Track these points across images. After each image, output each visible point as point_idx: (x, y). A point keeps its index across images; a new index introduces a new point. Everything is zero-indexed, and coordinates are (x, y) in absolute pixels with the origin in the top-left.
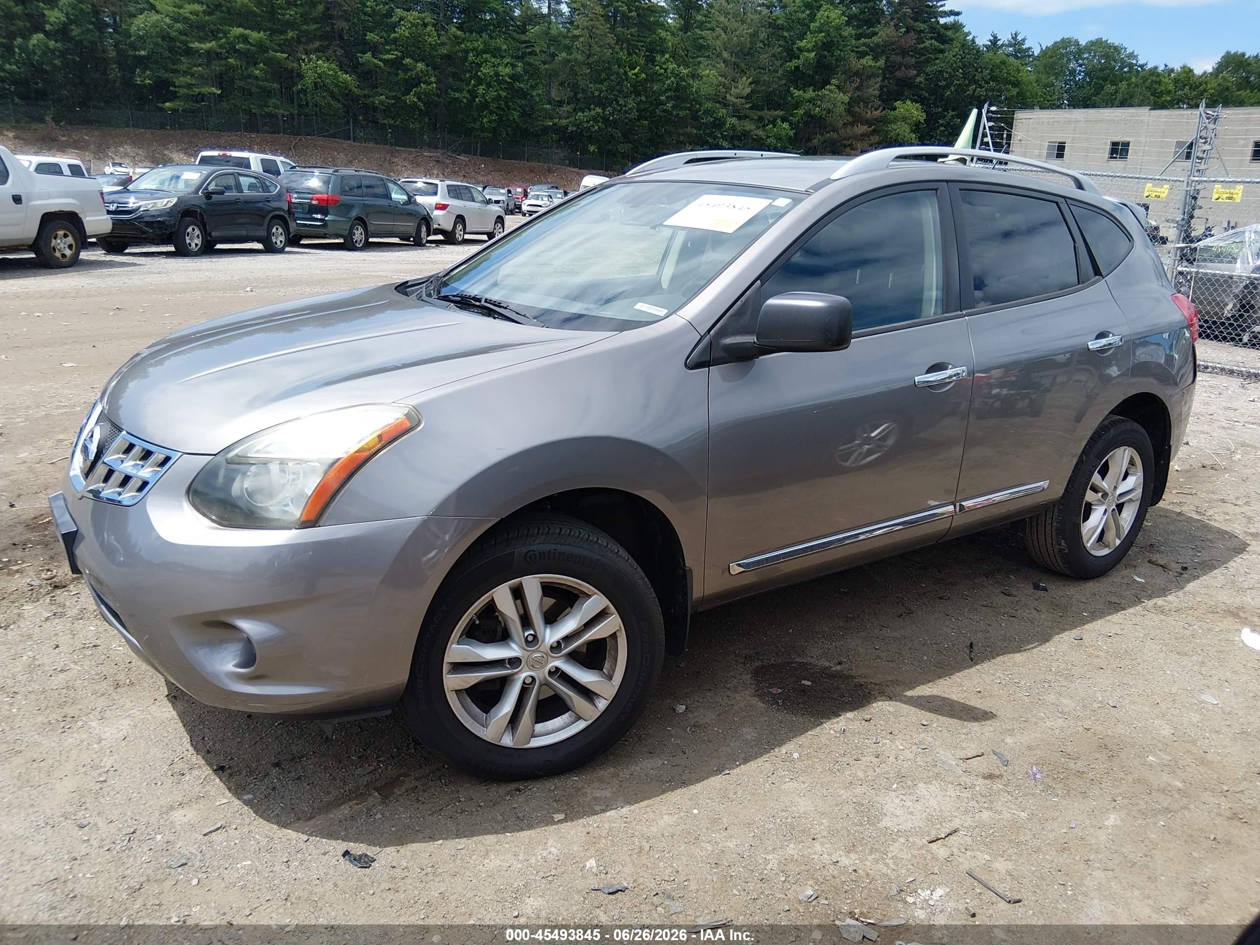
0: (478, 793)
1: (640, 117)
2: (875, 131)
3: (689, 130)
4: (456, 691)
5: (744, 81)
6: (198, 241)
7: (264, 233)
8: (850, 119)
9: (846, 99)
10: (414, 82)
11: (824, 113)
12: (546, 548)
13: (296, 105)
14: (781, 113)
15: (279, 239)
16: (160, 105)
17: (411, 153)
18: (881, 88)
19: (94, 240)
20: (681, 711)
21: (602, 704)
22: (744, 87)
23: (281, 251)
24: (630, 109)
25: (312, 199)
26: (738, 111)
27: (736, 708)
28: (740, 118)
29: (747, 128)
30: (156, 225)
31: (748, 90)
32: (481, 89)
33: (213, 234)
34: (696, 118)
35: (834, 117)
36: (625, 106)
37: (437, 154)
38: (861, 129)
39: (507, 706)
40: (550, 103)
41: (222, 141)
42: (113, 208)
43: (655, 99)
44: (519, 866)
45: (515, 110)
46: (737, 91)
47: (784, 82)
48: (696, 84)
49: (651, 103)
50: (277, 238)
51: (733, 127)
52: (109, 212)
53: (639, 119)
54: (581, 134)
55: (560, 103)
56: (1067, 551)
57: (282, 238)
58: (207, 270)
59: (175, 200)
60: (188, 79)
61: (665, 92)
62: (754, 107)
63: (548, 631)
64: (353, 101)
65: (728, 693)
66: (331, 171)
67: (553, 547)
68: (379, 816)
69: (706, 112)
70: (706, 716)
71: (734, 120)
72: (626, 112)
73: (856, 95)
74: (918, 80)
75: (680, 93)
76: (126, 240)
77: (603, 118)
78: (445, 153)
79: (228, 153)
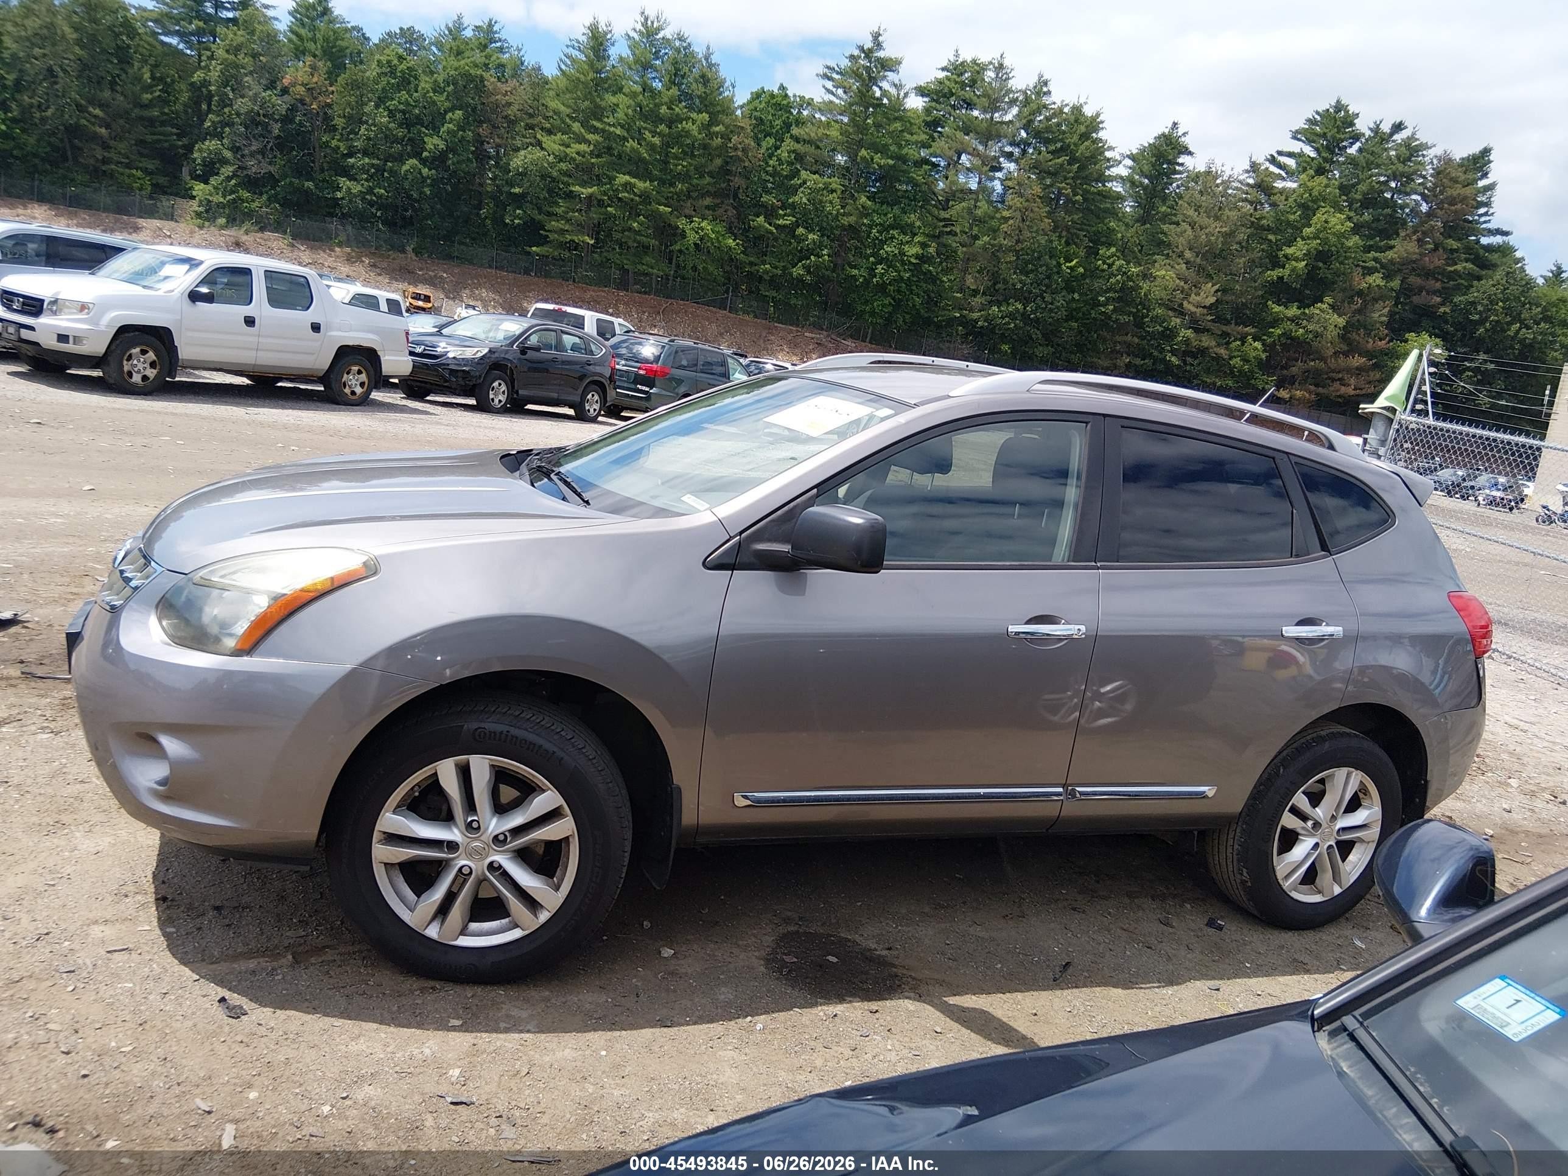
0: (387, 978)
1: (1069, 318)
2: (1376, 366)
3: (1129, 338)
4: (386, 864)
5: (1209, 288)
6: (503, 398)
7: (577, 399)
8: (1345, 348)
9: (1341, 321)
10: (805, 254)
11: (1311, 336)
12: (499, 728)
13: (673, 266)
14: (1253, 331)
15: (593, 404)
16: (528, 249)
17: (791, 331)
18: (1391, 314)
19: (396, 381)
20: (666, 955)
21: (544, 916)
22: (1207, 294)
23: (594, 420)
24: (1058, 307)
25: (639, 368)
26: (1196, 322)
27: (732, 966)
28: (1197, 331)
29: (1205, 344)
30: (460, 374)
31: (1213, 300)
32: (880, 269)
33: (520, 392)
34: (1139, 324)
35: (1324, 343)
36: (1052, 304)
37: (822, 336)
38: (1357, 361)
39: (438, 893)
40: (961, 290)
41: (588, 295)
42: (419, 350)
43: (1092, 299)
44: (382, 1056)
45: (918, 295)
46: (1198, 298)
47: (1260, 293)
48: (1145, 286)
49: (1086, 302)
50: (591, 406)
51: (1187, 342)
52: (411, 353)
53: (1066, 321)
54: (993, 331)
55: (975, 293)
56: (1249, 884)
57: (597, 407)
58: (500, 429)
59: (486, 351)
60: (561, 225)
61: (1106, 292)
62: (1219, 319)
63: (494, 821)
64: (737, 268)
65: (735, 951)
66: (666, 340)
67: (505, 728)
68: (280, 977)
69: (1155, 319)
70: (690, 966)
71: (1189, 333)
72: (1051, 310)
73: (1355, 319)
74: (1442, 310)
75: (1126, 295)
76: (428, 386)
77: (1023, 315)
78: (828, 336)
79: (565, 308)
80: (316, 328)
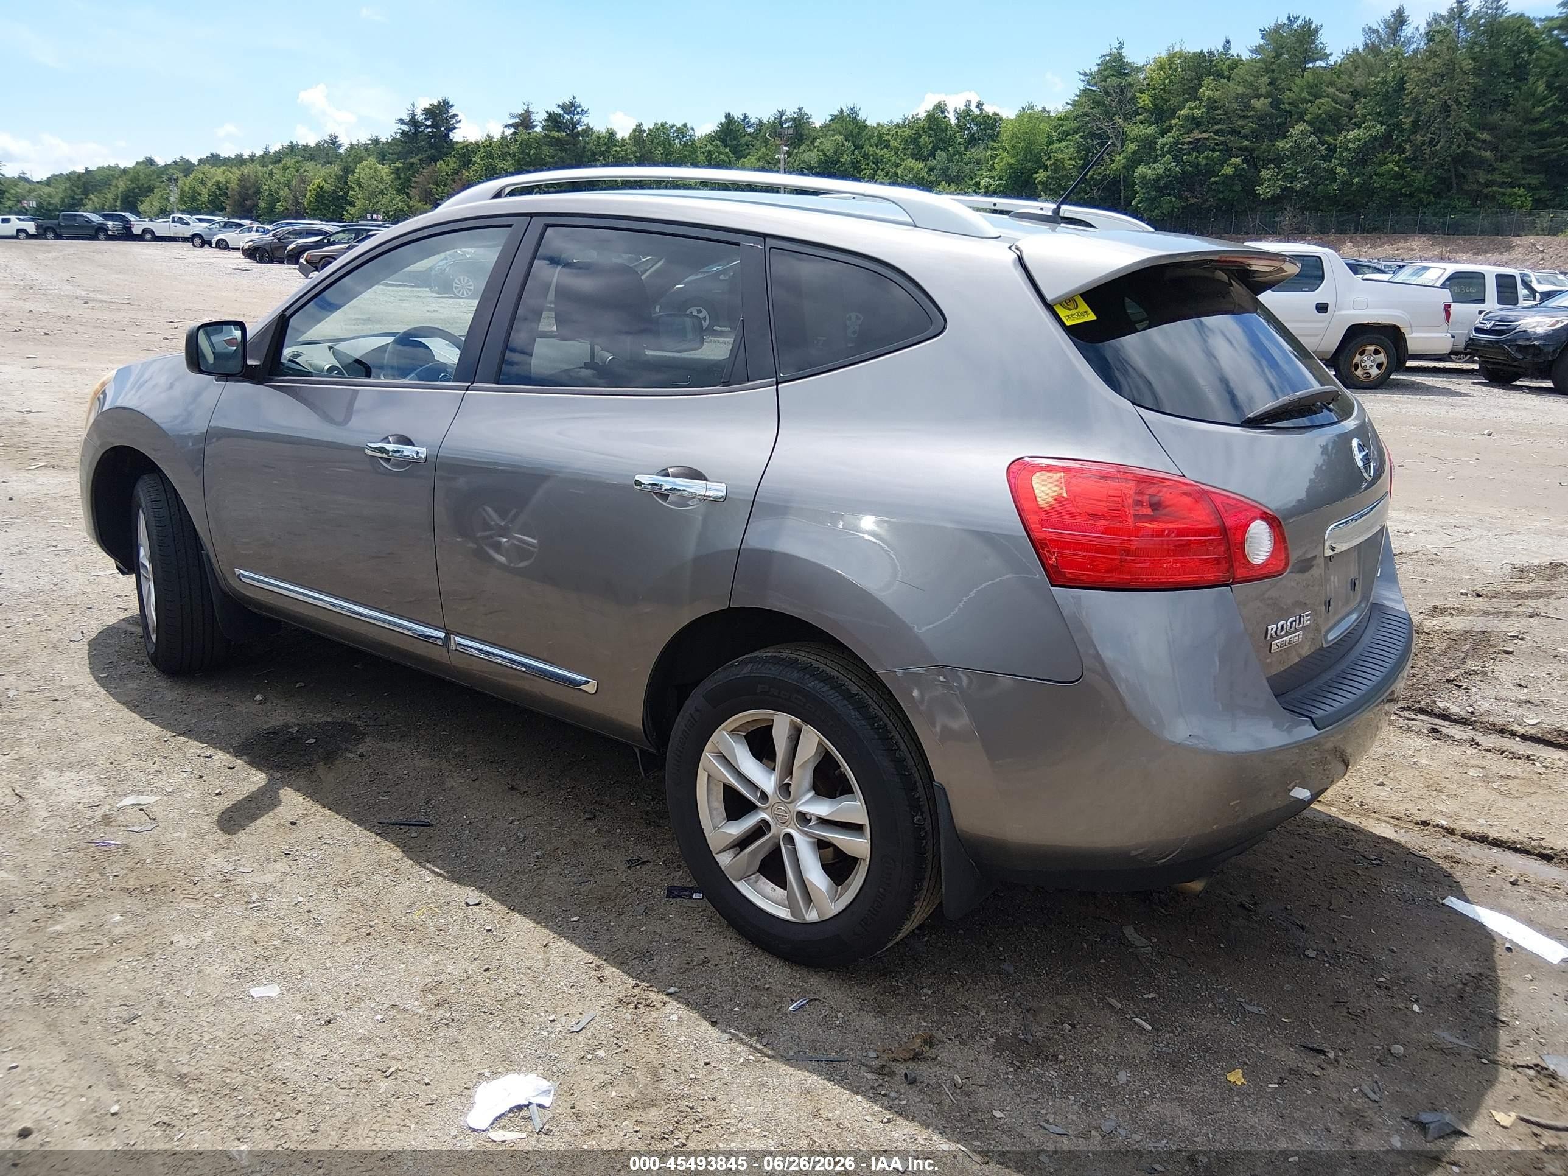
30: (1531, 350)
42: (1488, 326)
80: (1322, 308)
